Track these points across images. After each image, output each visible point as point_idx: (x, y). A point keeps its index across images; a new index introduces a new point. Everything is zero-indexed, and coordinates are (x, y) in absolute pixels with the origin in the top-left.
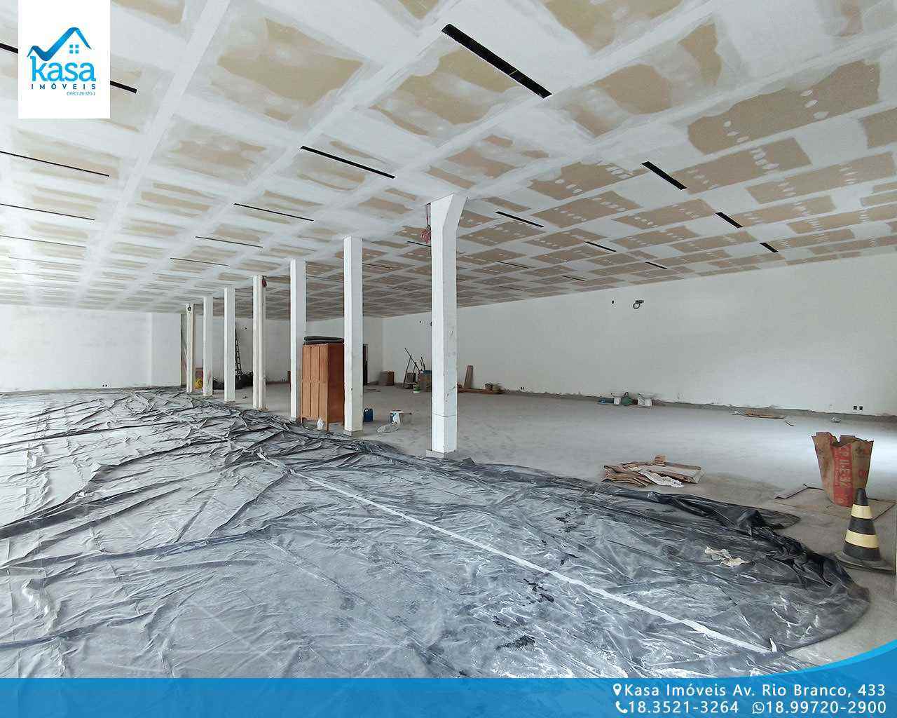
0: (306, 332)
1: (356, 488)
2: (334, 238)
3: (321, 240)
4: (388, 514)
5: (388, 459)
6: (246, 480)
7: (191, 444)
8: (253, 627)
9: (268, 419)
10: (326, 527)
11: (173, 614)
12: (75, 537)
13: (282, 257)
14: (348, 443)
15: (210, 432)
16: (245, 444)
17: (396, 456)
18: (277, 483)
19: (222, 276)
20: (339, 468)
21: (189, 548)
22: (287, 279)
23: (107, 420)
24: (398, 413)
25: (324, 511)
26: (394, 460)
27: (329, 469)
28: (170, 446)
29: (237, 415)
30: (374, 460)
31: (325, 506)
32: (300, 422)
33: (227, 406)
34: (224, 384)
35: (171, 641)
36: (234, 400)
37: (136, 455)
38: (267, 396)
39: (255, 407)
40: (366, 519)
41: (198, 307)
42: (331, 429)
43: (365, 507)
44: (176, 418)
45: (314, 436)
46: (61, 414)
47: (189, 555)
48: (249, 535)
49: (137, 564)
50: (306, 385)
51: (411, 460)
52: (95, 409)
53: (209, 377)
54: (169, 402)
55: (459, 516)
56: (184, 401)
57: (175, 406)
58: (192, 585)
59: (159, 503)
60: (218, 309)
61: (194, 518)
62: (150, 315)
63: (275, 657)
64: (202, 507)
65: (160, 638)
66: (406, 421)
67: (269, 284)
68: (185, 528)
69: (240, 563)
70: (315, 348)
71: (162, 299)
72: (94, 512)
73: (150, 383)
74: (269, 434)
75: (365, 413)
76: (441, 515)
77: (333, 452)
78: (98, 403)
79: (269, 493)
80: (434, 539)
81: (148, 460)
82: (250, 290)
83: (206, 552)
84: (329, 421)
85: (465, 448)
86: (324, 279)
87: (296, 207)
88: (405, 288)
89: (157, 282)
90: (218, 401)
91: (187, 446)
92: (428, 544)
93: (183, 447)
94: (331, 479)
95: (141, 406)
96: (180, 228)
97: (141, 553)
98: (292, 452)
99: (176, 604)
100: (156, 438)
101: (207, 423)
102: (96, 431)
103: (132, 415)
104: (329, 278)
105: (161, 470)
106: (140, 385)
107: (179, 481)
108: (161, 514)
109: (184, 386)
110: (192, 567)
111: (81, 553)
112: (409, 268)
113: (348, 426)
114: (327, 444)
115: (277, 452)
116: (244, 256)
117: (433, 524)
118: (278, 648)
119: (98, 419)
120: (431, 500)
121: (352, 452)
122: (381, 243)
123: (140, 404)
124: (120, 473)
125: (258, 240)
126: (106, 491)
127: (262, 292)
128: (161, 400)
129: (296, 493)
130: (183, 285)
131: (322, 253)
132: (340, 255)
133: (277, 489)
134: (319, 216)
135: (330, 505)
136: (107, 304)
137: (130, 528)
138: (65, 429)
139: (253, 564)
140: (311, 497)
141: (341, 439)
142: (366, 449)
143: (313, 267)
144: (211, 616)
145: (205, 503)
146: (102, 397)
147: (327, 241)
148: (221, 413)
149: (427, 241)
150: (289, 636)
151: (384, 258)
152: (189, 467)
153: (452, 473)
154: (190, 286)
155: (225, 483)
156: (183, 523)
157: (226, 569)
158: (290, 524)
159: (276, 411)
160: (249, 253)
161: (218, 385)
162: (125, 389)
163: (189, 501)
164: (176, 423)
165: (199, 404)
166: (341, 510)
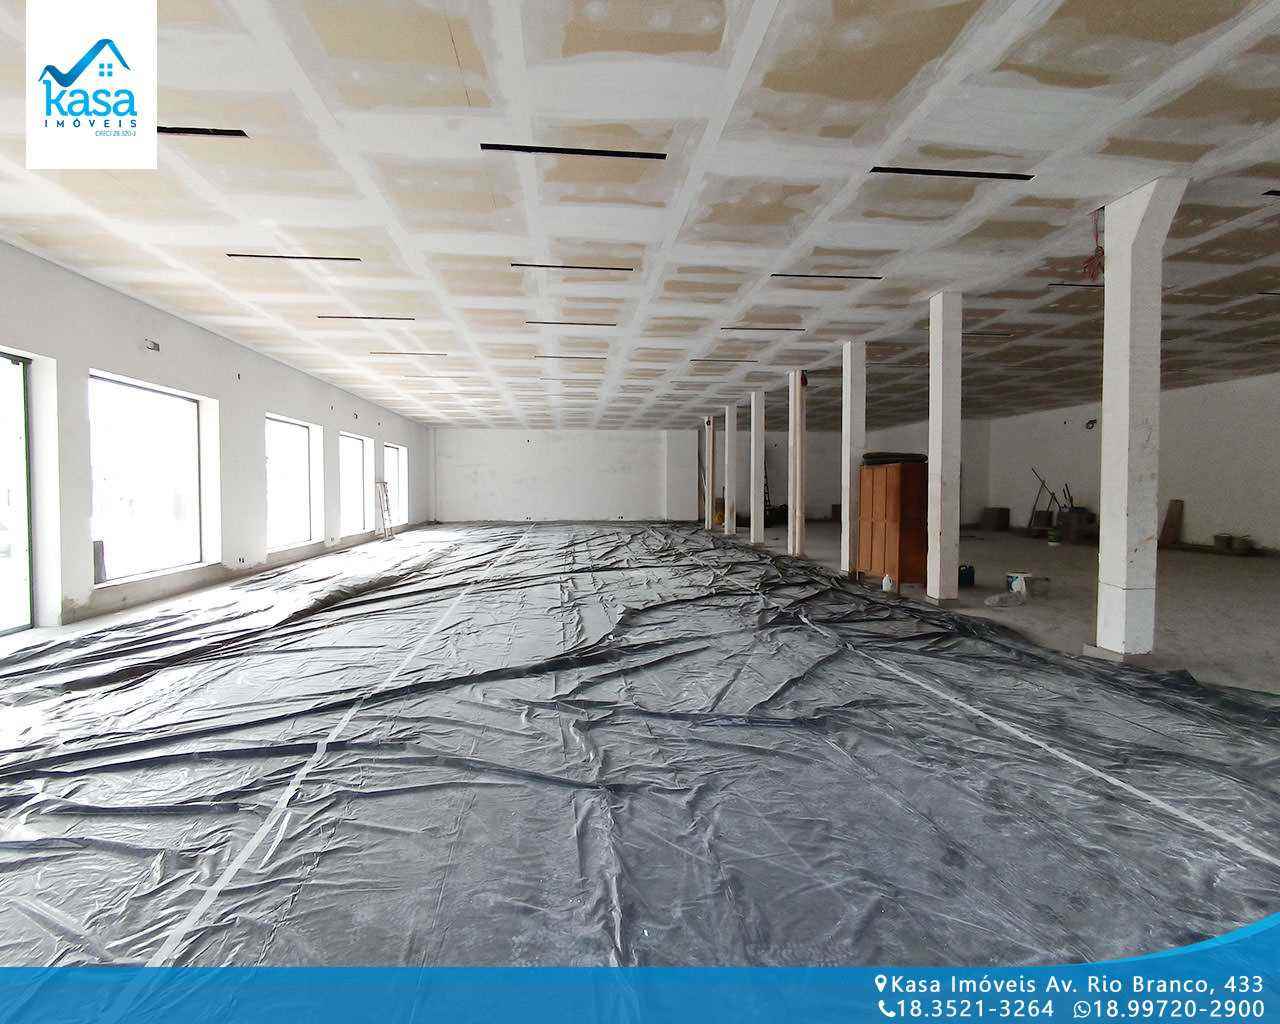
0: (866, 447)
1: (952, 686)
2: (914, 299)
3: (891, 307)
4: (1015, 737)
5: (1008, 650)
6: (787, 649)
7: (717, 594)
8: (812, 845)
9: (808, 570)
10: (909, 736)
11: (715, 798)
12: (610, 683)
13: (832, 341)
14: (932, 616)
15: (738, 581)
16: (783, 601)
17: (1021, 646)
18: (829, 660)
19: (750, 377)
20: (922, 652)
21: (726, 722)
22: (836, 372)
23: (626, 556)
24: (1021, 577)
25: (903, 711)
26: (1020, 653)
27: (907, 651)
28: (692, 593)
29: (768, 561)
30: (982, 647)
31: (904, 705)
32: (855, 577)
33: (755, 549)
34: (750, 518)
35: (717, 829)
36: (762, 541)
37: (658, 601)
38: (807, 537)
39: (790, 551)
40: (975, 738)
41: (719, 421)
42: (904, 592)
43: (972, 719)
44: (696, 559)
45: (879, 601)
46: (583, 547)
47: (725, 731)
48: (799, 722)
49: (670, 727)
50: (866, 525)
51: (1052, 657)
52: (614, 544)
53: (731, 512)
54: (686, 540)
55: (1168, 770)
56: (703, 541)
57: (694, 545)
58: (733, 769)
59: (687, 661)
60: (743, 422)
61: (728, 686)
62: (664, 434)
63: (849, 897)
64: (736, 676)
65: (704, 823)
66: (1038, 591)
67: (810, 381)
68: (719, 697)
69: (789, 757)
70: (880, 472)
71: (678, 412)
72: (623, 661)
73: (665, 516)
74: (811, 591)
75: (960, 573)
76: (1126, 761)
77: (911, 627)
78: (616, 538)
79: (819, 671)
80: (1110, 798)
81: (671, 608)
82: (784, 392)
83: (746, 733)
84: (901, 580)
85: (1172, 650)
86: (893, 365)
87: (855, 262)
88: (1038, 365)
89: (675, 392)
90: (743, 541)
91: (710, 596)
92: (1099, 804)
93: (707, 597)
94: (908, 666)
95: (657, 542)
96: (705, 319)
97: (676, 716)
98: (847, 619)
99: (717, 787)
100: (677, 582)
101: (733, 568)
102: (616, 569)
103: (651, 554)
104: (901, 363)
105: (685, 622)
106: (655, 518)
107: (708, 637)
108: (689, 674)
109: (701, 520)
110: (731, 747)
111: (616, 703)
112: (1048, 331)
113: (934, 590)
114: (899, 614)
115: (826, 617)
116: (780, 345)
117: (1109, 774)
118: (852, 886)
119: (619, 555)
120: (1101, 731)
121: (942, 630)
122: (998, 295)
123: (657, 541)
124: (645, 620)
125: (798, 320)
126: (633, 638)
127: (802, 393)
128: (679, 536)
129: (856, 679)
130: (702, 394)
131: (893, 325)
132: (924, 323)
133: (831, 668)
134: (891, 271)
135: (913, 705)
136: (623, 422)
137: (660, 685)
138: (589, 564)
139: (807, 762)
140: (882, 687)
141: (922, 608)
142: (965, 628)
143: (877, 350)
144: (760, 814)
145: (739, 671)
146: (618, 530)
147: (904, 306)
148: (748, 558)
149: (1094, 277)
150: (866, 875)
151: (1003, 318)
152: (715, 622)
153: (1144, 693)
154: (710, 393)
155: (760, 649)
156: (716, 689)
157: (773, 760)
158: (854, 720)
159: (820, 560)
160: (788, 341)
161: (743, 521)
162: (639, 522)
163: (720, 664)
164: (696, 567)
165: (722, 544)
166: (930, 714)
